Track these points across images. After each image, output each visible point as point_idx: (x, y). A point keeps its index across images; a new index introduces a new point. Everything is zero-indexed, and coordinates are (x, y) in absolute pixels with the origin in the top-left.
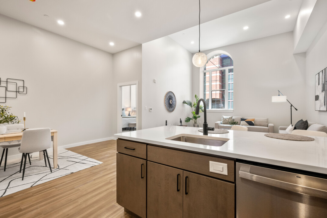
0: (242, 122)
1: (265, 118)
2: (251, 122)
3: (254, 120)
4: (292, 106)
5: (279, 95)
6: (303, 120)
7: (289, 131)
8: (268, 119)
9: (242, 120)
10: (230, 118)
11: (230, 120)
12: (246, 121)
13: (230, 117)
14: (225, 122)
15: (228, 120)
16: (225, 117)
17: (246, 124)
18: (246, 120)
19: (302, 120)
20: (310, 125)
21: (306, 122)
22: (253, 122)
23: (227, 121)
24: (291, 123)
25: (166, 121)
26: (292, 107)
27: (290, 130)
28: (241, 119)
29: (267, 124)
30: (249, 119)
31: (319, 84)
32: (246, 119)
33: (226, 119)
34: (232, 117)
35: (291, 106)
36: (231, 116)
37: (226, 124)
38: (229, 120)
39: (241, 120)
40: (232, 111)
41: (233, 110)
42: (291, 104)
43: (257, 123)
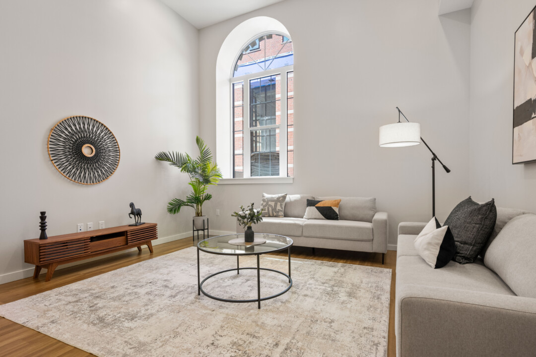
0: (308, 209)
1: (370, 198)
2: (330, 209)
3: (338, 204)
4: (435, 158)
5: (399, 122)
6: (474, 199)
7: (426, 249)
8: (375, 199)
9: (310, 203)
10: (278, 198)
11: (279, 204)
12: (318, 208)
13: (280, 195)
14: (266, 211)
15: (273, 204)
16: (267, 196)
17: (318, 217)
18: (318, 205)
19: (469, 201)
20: (505, 223)
21: (491, 207)
22: (336, 210)
23: (270, 209)
24: (434, 215)
25: (43, 214)
26: (436, 162)
27: (429, 243)
28: (308, 200)
29: (371, 213)
30: (326, 200)
32: (318, 202)
33: (270, 203)
34: (284, 197)
35: (433, 160)
36: (283, 195)
37: (269, 216)
38: (277, 203)
39: (308, 205)
40: (291, 182)
41: (293, 179)
42: (434, 154)
43: (345, 212)
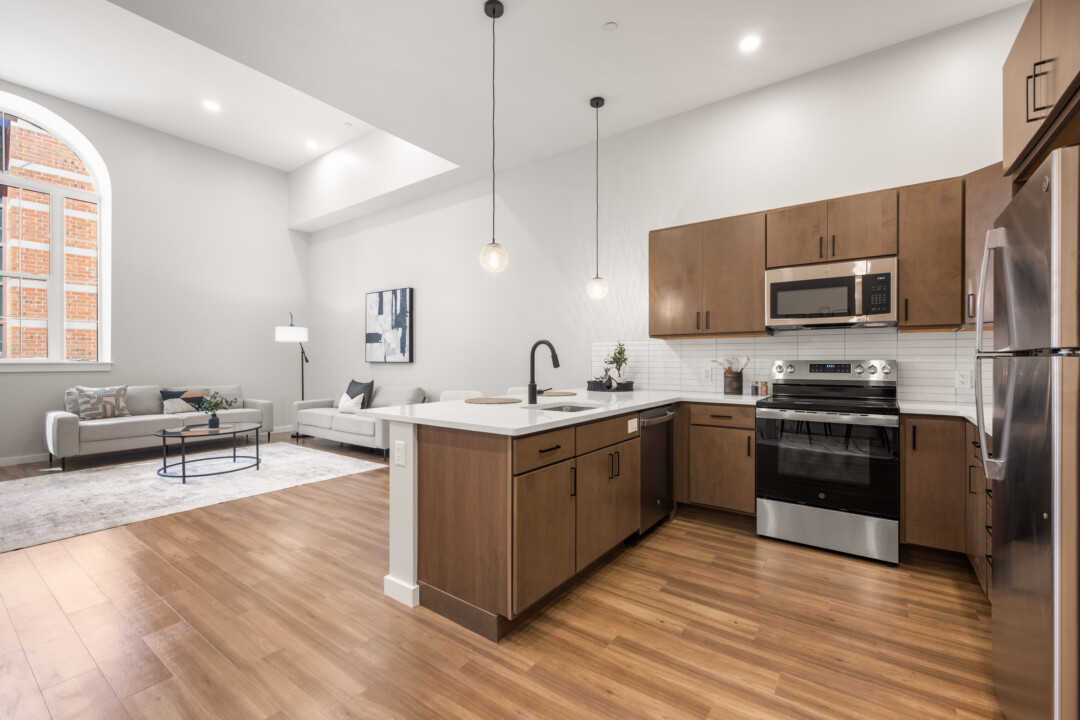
0: (167, 402)
1: (235, 386)
2: (200, 398)
3: (209, 392)
4: (303, 352)
5: (292, 325)
9: (166, 395)
10: (115, 392)
11: (121, 399)
12: (184, 399)
13: (117, 387)
14: (101, 410)
15: (112, 400)
16: (91, 390)
17: (186, 409)
18: (184, 396)
21: (372, 384)
23: (109, 407)
28: (162, 393)
30: (193, 389)
31: (381, 312)
32: (183, 393)
33: (104, 399)
34: (124, 391)
36: (120, 387)
38: (117, 401)
39: (164, 399)
40: (109, 369)
41: (111, 364)
